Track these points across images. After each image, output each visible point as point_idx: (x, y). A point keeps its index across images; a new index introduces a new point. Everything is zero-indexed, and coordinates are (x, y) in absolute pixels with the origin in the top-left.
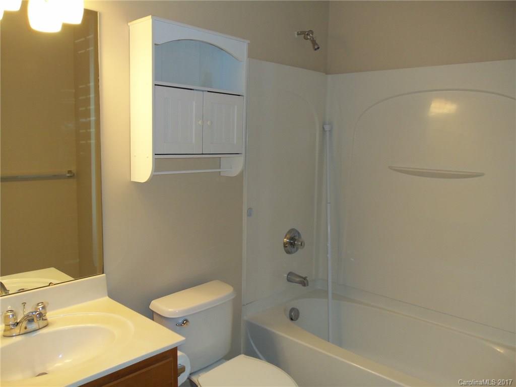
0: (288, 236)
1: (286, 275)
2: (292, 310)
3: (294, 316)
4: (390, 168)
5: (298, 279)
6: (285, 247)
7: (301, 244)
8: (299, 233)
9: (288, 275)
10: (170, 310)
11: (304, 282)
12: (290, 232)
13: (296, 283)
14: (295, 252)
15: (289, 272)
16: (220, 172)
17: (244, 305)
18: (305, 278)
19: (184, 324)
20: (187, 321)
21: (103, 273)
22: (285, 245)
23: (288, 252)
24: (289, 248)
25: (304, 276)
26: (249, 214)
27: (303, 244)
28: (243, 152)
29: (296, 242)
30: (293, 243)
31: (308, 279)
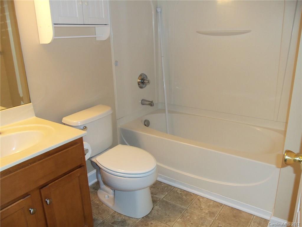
0: (140, 78)
1: (140, 102)
2: (145, 121)
3: (147, 124)
4: (198, 32)
5: (147, 103)
6: (139, 84)
7: (148, 82)
8: (146, 76)
9: (141, 101)
10: (75, 121)
11: (151, 104)
12: (141, 75)
13: (147, 105)
14: (145, 87)
15: (142, 99)
16: (96, 37)
17: (118, 119)
18: (152, 102)
19: (84, 129)
20: (86, 127)
21: (30, 102)
22: (139, 83)
23: (141, 87)
24: (141, 85)
25: (151, 101)
26: (116, 64)
27: (149, 82)
28: (109, 24)
29: (145, 81)
30: (143, 82)
31: (153, 102)
